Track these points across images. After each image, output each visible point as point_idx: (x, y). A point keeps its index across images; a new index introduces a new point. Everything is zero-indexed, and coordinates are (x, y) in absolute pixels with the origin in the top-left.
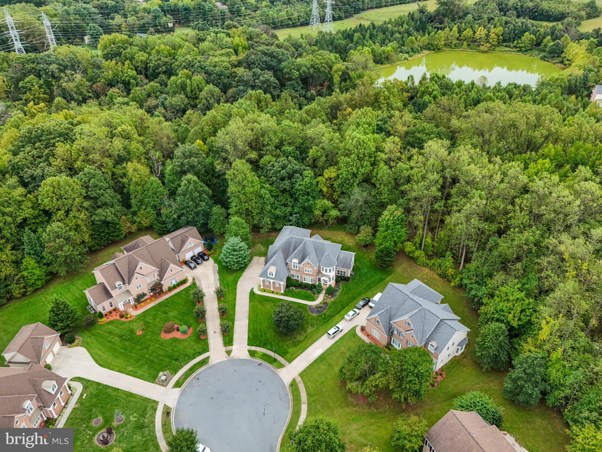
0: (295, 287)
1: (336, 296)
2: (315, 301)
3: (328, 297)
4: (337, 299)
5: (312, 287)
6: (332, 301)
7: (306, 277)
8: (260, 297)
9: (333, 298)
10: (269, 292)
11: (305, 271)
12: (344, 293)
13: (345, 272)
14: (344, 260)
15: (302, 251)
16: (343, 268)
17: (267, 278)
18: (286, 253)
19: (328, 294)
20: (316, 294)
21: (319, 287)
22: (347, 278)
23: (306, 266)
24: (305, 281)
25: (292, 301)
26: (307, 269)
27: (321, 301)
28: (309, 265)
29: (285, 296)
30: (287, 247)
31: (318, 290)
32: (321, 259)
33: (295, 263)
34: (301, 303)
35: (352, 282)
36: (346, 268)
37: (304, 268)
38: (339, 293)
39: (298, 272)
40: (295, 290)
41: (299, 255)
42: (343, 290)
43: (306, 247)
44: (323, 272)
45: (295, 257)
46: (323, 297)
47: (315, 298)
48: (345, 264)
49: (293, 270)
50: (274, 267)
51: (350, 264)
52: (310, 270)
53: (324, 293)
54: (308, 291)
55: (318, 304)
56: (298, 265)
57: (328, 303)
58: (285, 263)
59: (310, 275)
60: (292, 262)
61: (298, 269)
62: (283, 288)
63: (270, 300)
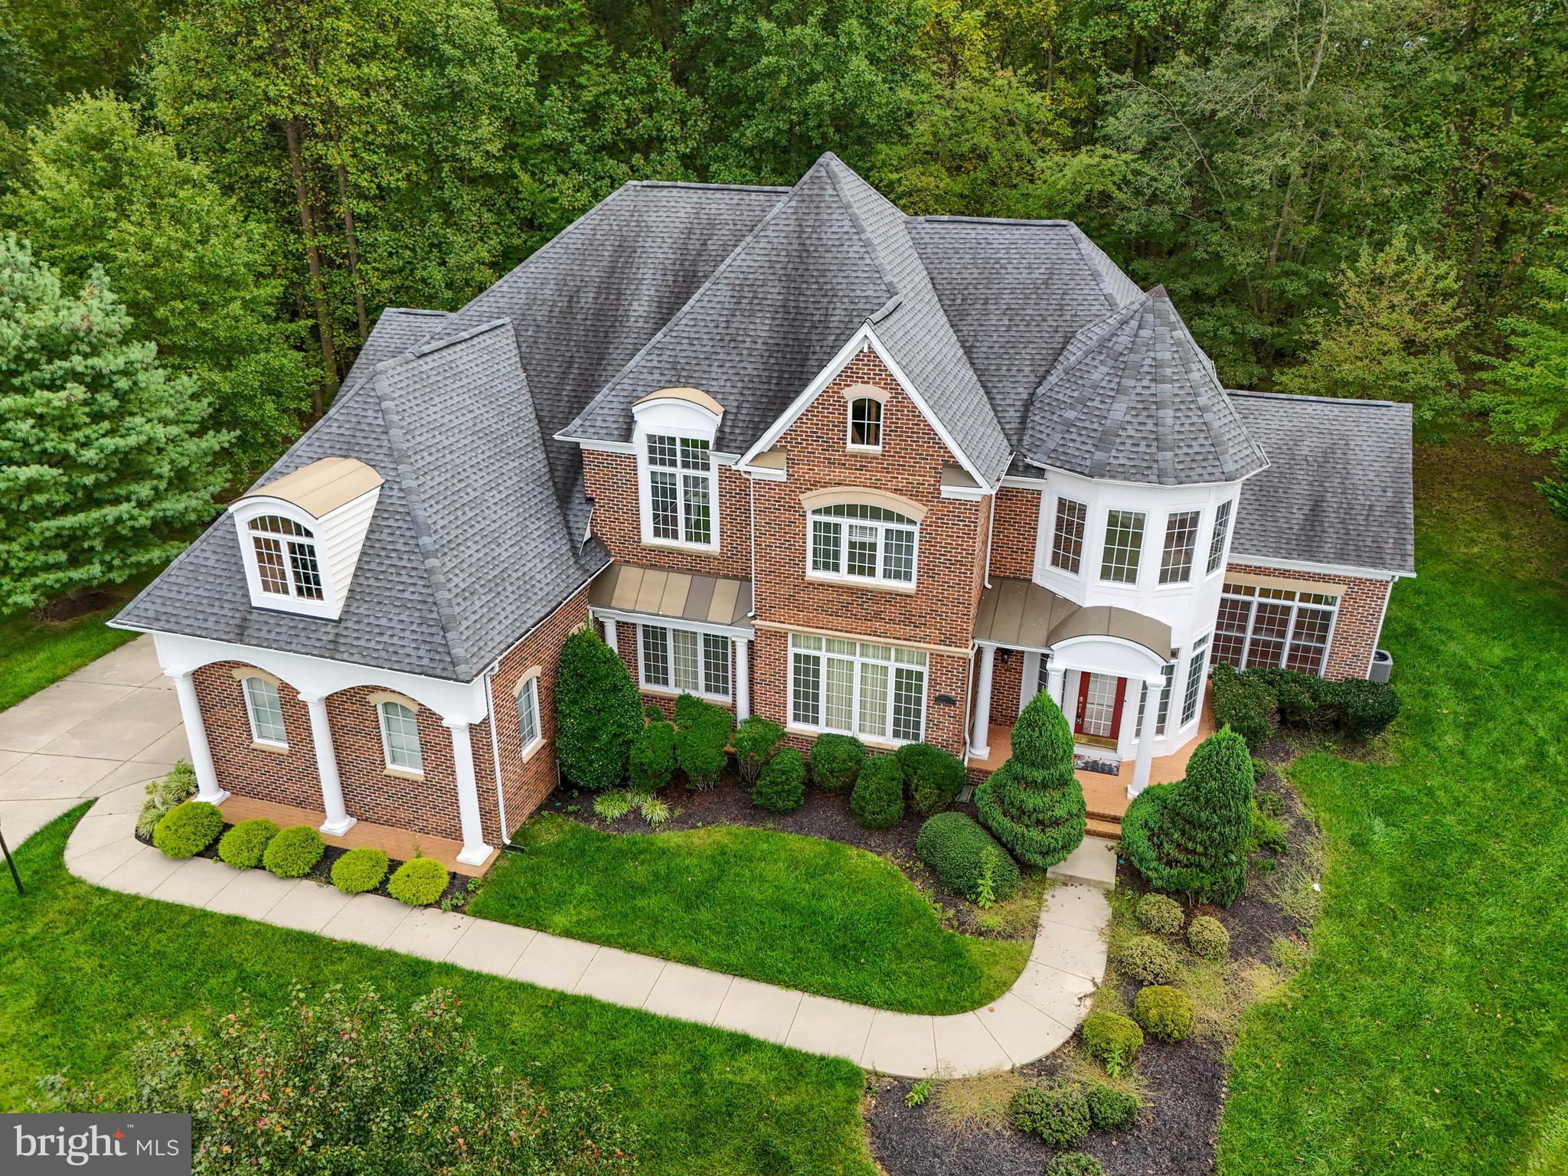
1: (1292, 926)
2: (983, 1012)
3: (1182, 939)
4: (1323, 968)
5: (906, 785)
6: (1269, 1015)
7: (824, 655)
8: (98, 938)
9: (1266, 960)
10: (266, 861)
11: (815, 563)
12: (1387, 881)
13: (1327, 616)
14: (1300, 475)
15: (774, 292)
16: (1310, 554)
17: (241, 634)
18: (570, 364)
19: (1177, 893)
20: (986, 885)
21: (1038, 775)
22: (1357, 701)
23: (838, 473)
24: (807, 710)
25: (604, 1008)
26: (845, 522)
27: (1085, 1010)
28: (875, 449)
29: (502, 918)
30: (588, 297)
31: (1019, 829)
32: (1032, 395)
33: (678, 442)
34: (742, 1043)
35: (1423, 750)
36: (1342, 557)
37: (801, 497)
38: (1316, 887)
39: (722, 584)
40: (674, 838)
41: (730, 340)
42: (1359, 842)
43: (829, 236)
44: (1075, 569)
45: (678, 376)
46: (1104, 947)
47: (976, 949)
48: (1331, 517)
49: (654, 567)
50: (352, 464)
51: (1394, 509)
52: (882, 526)
53: (1097, 884)
54: (853, 852)
55: (1046, 1067)
56: (713, 476)
57: (1218, 1046)
58: (551, 471)
59: (892, 612)
60: (627, 435)
61: (714, 547)
62: (485, 793)
63: (232, 975)
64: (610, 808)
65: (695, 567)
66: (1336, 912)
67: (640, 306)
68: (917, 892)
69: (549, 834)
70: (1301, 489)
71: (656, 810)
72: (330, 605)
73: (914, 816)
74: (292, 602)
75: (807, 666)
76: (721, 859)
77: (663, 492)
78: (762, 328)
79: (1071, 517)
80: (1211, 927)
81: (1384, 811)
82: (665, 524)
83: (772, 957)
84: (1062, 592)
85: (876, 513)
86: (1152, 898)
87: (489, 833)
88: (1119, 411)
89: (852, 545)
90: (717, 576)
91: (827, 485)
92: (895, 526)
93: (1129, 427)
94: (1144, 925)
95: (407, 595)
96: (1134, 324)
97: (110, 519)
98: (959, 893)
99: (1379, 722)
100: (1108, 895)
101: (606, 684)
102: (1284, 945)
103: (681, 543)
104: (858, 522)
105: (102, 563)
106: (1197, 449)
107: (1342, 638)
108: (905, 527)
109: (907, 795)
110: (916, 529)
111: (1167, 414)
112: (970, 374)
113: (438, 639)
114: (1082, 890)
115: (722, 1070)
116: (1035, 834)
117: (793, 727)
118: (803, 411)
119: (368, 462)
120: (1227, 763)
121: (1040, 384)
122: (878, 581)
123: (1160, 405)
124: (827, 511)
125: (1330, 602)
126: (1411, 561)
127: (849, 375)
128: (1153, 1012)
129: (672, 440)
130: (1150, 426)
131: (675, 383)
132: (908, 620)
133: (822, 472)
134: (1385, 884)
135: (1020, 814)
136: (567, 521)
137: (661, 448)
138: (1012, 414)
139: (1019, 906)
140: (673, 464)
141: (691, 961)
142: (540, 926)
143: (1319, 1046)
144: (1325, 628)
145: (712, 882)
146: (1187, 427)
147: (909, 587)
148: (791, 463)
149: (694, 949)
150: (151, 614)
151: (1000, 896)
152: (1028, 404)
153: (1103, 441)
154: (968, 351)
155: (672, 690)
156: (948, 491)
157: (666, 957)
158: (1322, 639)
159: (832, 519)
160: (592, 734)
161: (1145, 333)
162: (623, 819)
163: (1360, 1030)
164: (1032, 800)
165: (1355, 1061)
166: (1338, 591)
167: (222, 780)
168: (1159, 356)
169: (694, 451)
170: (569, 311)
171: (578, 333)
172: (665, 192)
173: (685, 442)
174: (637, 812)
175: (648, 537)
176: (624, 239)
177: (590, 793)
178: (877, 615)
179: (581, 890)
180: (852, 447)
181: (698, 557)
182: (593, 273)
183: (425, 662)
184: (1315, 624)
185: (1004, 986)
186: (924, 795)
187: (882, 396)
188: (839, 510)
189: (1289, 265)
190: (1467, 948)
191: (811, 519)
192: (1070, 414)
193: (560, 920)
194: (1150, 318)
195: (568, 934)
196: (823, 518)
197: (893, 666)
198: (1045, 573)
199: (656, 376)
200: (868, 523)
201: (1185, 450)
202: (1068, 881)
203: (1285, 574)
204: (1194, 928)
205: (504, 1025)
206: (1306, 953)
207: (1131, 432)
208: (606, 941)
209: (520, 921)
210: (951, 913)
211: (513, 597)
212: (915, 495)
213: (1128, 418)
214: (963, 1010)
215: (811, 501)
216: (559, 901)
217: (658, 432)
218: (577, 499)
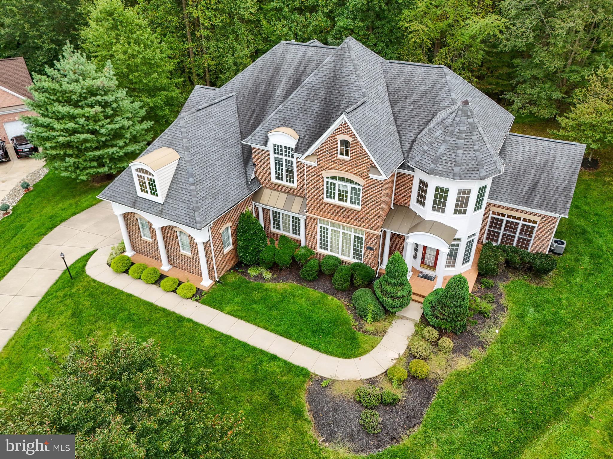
0: (274, 267)
1: (481, 345)
2: (357, 359)
3: (435, 344)
4: (488, 361)
5: (352, 276)
6: (459, 375)
7: (330, 228)
8: (91, 296)
9: (466, 355)
10: (142, 278)
11: (327, 196)
12: (526, 332)
13: (533, 228)
14: (532, 171)
15: (322, 93)
16: (527, 204)
17: (134, 206)
18: (254, 112)
19: (437, 328)
20: (370, 316)
21: (392, 281)
22: (537, 262)
23: (334, 165)
24: (324, 246)
25: (234, 340)
26: (337, 182)
27: (392, 364)
28: (347, 158)
29: (210, 306)
30: (262, 87)
31: (384, 298)
32: (416, 137)
33: (283, 147)
34: (274, 358)
35: (565, 283)
36: (540, 207)
37: (322, 172)
38: (497, 331)
39: (297, 198)
40: (270, 285)
41: (304, 110)
42: (521, 317)
43: (344, 72)
44: (424, 206)
45: (285, 123)
46: (407, 343)
47: (361, 337)
48: (540, 190)
49: (275, 190)
50: (171, 150)
51: (567, 189)
52: (350, 185)
53: (413, 320)
54: (330, 297)
55: (372, 382)
56: (294, 160)
57: (437, 383)
58: (243, 152)
59: (352, 216)
60: (265, 144)
61: (294, 185)
62: (209, 264)
63: (126, 313)
64: (252, 272)
65: (289, 191)
66: (501, 341)
67: (280, 92)
68: (348, 315)
69: (232, 278)
70: (530, 177)
71: (267, 275)
72: (160, 199)
73: (353, 287)
74: (148, 196)
75: (324, 231)
76: (285, 295)
77: (278, 164)
78: (316, 107)
79: (423, 186)
80: (447, 342)
81: (536, 306)
82: (279, 176)
83: (293, 331)
84: (419, 213)
85: (348, 180)
86: (429, 328)
87: (211, 276)
88: (442, 149)
89: (339, 191)
90: (296, 195)
91: (330, 169)
92: (354, 186)
93: (445, 156)
94: (423, 337)
95: (184, 198)
96: (454, 114)
97: (110, 153)
98: (361, 317)
99: (546, 271)
100: (416, 324)
101: (252, 231)
102: (475, 351)
103: (284, 183)
104: (341, 183)
105: (108, 167)
106: (470, 166)
107: (538, 237)
108: (358, 187)
109: (352, 281)
110: (361, 188)
111: (460, 152)
112: (393, 128)
113: (192, 214)
114: (406, 322)
115: (266, 366)
116: (390, 301)
117: (320, 251)
118: (323, 142)
119: (176, 150)
120: (458, 286)
121: (419, 133)
122: (348, 205)
123: (458, 148)
124: (331, 178)
125: (535, 222)
126: (568, 211)
127: (338, 131)
128: (413, 368)
129: (281, 147)
130: (453, 156)
131: (283, 126)
132: (358, 219)
133: (329, 164)
134: (524, 333)
135: (385, 293)
136: (246, 172)
137: (277, 149)
138: (407, 145)
139: (381, 324)
140: (282, 154)
141: (266, 328)
142: (221, 310)
143: (475, 388)
144: (532, 232)
145: (279, 302)
146: (468, 157)
147: (358, 208)
148: (319, 160)
149: (267, 325)
150: (109, 195)
151: (375, 319)
152: (414, 141)
153: (436, 160)
154: (395, 118)
155: (281, 232)
156: (371, 176)
157: (258, 326)
158: (531, 236)
159: (333, 181)
160: (247, 248)
161: (457, 119)
162: (256, 277)
163: (493, 383)
164: (390, 289)
165: (486, 395)
166: (538, 219)
167: (133, 248)
168: (461, 129)
169: (288, 151)
170: (255, 92)
171: (257, 101)
172: (294, 46)
173: (285, 147)
174: (261, 274)
175: (273, 179)
176: (277, 64)
177: (247, 266)
178: (347, 216)
179: (237, 299)
180: (340, 157)
181: (290, 188)
182: (265, 77)
183: (188, 221)
184: (528, 231)
185: (367, 352)
186: (358, 281)
187: (350, 140)
188: (335, 178)
189: (575, 67)
190: (549, 361)
191: (325, 180)
192: (426, 148)
193: (228, 309)
194: (460, 113)
195: (229, 313)
196: (330, 180)
197: (353, 234)
198: (414, 205)
199: (278, 122)
200: (345, 184)
201: (466, 166)
202: (402, 318)
203: (517, 210)
204: (440, 342)
205: (202, 341)
206: (484, 354)
207: (446, 158)
208: (241, 318)
209: (215, 307)
210: (357, 323)
211: (221, 200)
212: (361, 176)
213: (445, 152)
214: (350, 357)
215: (326, 174)
216: (229, 302)
217: (277, 144)
218: (250, 164)
